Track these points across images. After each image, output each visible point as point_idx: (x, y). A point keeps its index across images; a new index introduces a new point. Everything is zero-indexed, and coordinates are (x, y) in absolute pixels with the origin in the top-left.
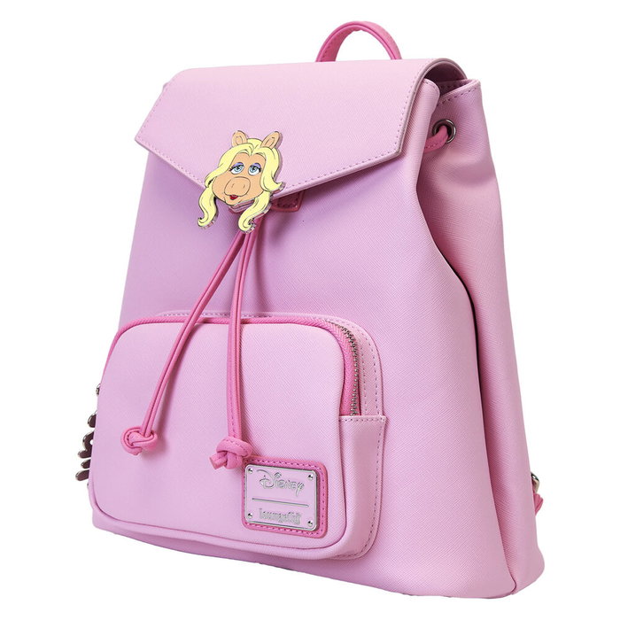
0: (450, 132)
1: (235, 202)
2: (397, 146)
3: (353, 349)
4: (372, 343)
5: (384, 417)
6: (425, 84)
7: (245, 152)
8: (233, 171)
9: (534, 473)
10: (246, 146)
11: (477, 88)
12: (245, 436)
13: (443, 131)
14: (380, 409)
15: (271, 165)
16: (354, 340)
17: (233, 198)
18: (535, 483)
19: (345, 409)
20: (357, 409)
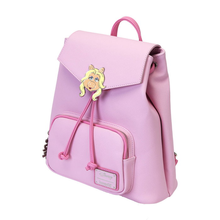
0: (155, 66)
1: (91, 90)
2: (140, 81)
3: (126, 139)
4: (132, 136)
5: (135, 157)
6: (149, 57)
7: (93, 73)
8: (90, 79)
9: (175, 152)
10: (94, 71)
11: (165, 54)
12: (95, 162)
13: (154, 66)
14: (134, 155)
15: (102, 79)
16: (126, 136)
17: (90, 88)
18: (175, 155)
19: (124, 158)
20: (128, 156)
